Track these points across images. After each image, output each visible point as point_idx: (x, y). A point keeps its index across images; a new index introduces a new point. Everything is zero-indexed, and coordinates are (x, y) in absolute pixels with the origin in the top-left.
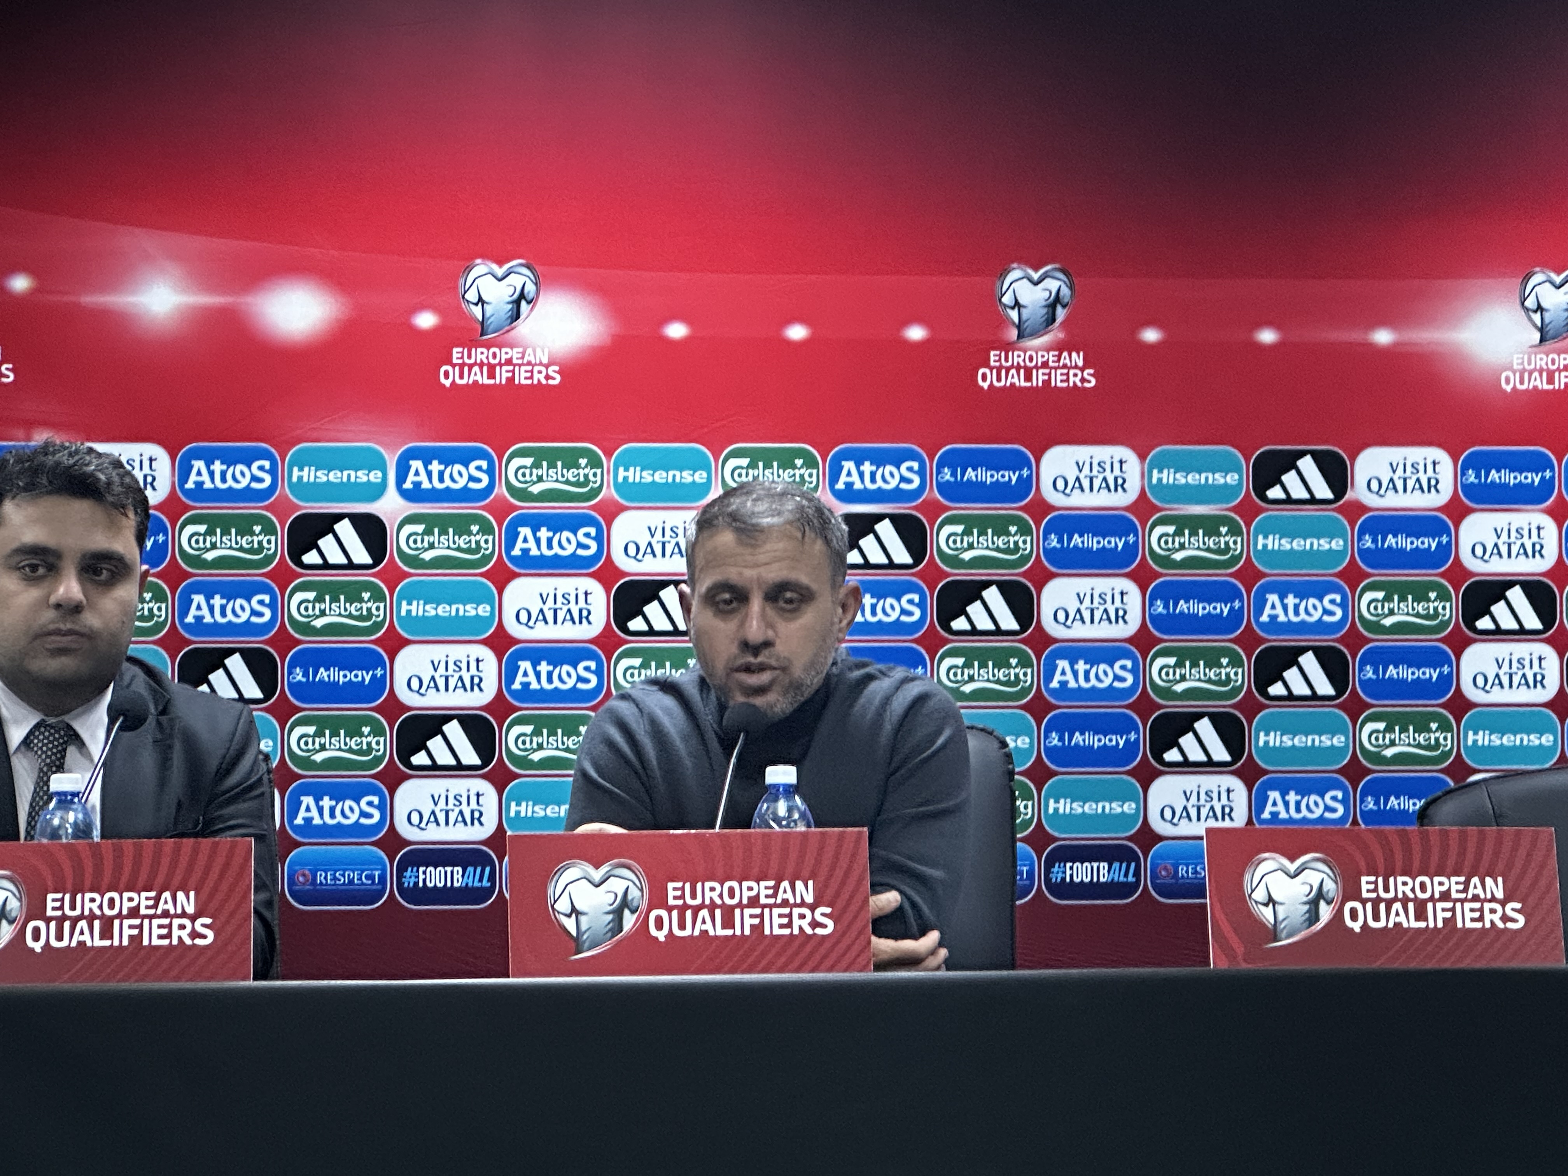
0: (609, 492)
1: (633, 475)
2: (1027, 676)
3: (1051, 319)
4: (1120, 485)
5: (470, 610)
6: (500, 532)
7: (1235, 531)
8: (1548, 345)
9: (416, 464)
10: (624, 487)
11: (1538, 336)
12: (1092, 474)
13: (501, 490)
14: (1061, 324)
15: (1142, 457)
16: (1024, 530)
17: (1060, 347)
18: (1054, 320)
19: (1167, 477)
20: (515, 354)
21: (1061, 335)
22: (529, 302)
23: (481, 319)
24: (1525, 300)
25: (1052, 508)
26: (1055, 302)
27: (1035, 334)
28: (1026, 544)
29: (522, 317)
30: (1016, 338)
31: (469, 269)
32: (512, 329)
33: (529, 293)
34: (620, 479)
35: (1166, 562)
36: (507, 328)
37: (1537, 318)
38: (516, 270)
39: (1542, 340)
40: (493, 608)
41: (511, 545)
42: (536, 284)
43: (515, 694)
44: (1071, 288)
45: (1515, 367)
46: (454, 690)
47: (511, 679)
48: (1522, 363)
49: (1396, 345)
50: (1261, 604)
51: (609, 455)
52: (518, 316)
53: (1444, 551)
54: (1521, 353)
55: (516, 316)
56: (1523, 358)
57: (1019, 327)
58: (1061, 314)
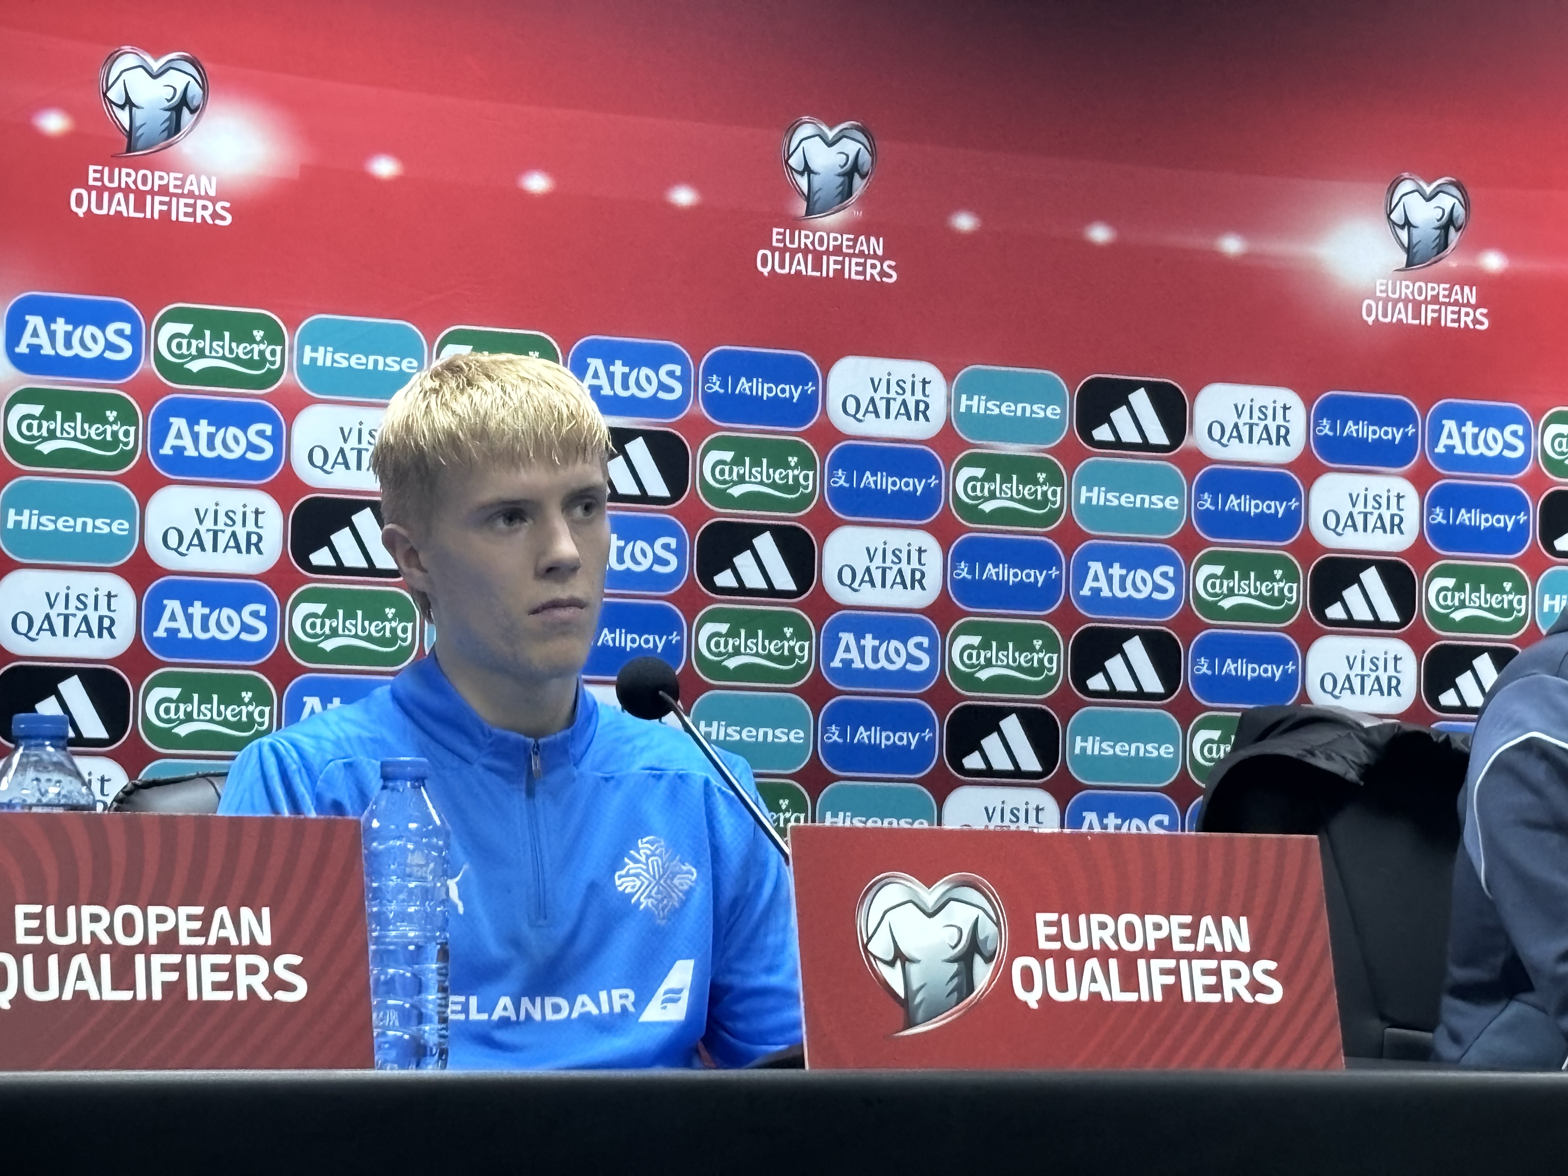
0: (290, 377)
1: (324, 357)
2: (804, 651)
3: (847, 192)
4: (922, 412)
5: (102, 526)
6: (145, 420)
7: (1055, 479)
8: (1414, 272)
9: (35, 321)
10: (311, 372)
11: (1403, 257)
12: (889, 396)
13: (148, 365)
14: (859, 197)
15: (949, 377)
16: (807, 463)
17: (857, 229)
18: (850, 194)
19: (978, 404)
20: (172, 180)
21: (858, 214)
22: (192, 111)
23: (127, 128)
24: (1391, 212)
25: (840, 436)
26: (852, 171)
27: (826, 209)
28: (808, 480)
29: (185, 128)
30: (804, 213)
31: (112, 59)
32: (170, 145)
33: (193, 97)
34: (306, 361)
35: (972, 513)
36: (162, 144)
37: (1404, 235)
38: (175, 65)
39: (1410, 263)
40: (132, 526)
41: (160, 439)
42: (203, 88)
43: (158, 643)
44: (872, 154)
45: (1378, 294)
46: (76, 635)
47: (154, 623)
48: (1386, 291)
49: (1246, 256)
50: (1082, 573)
51: (293, 326)
52: (178, 129)
53: (1293, 519)
54: (1384, 278)
55: (174, 127)
56: (1387, 285)
57: (808, 198)
58: (859, 185)
